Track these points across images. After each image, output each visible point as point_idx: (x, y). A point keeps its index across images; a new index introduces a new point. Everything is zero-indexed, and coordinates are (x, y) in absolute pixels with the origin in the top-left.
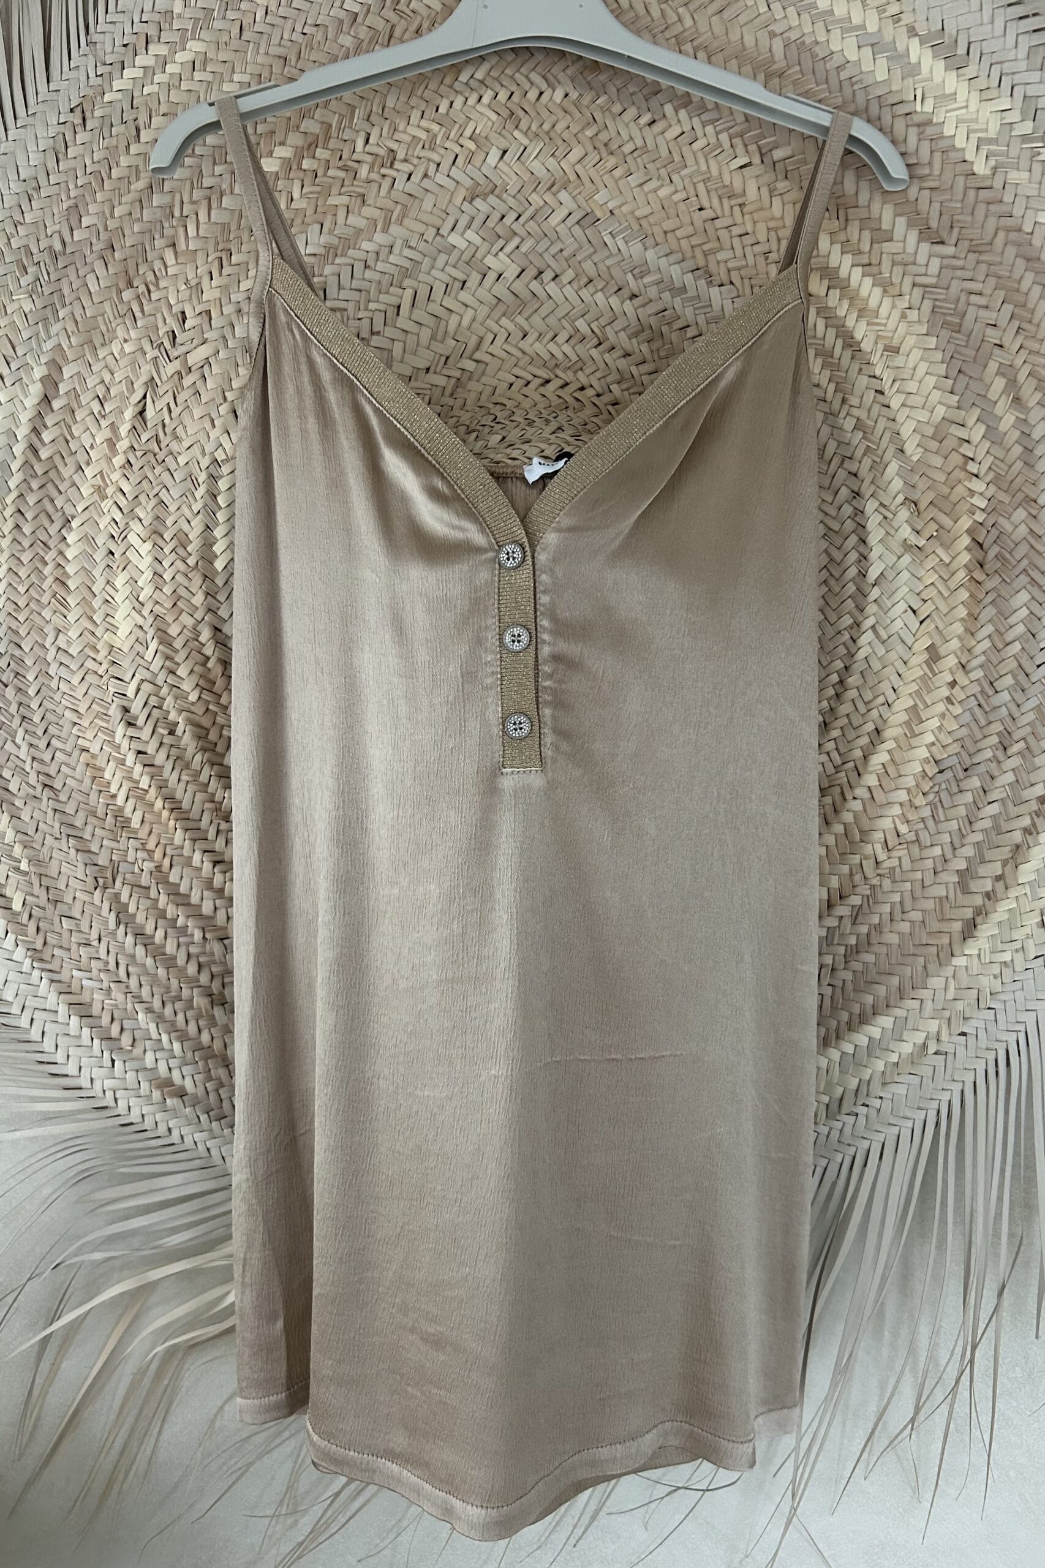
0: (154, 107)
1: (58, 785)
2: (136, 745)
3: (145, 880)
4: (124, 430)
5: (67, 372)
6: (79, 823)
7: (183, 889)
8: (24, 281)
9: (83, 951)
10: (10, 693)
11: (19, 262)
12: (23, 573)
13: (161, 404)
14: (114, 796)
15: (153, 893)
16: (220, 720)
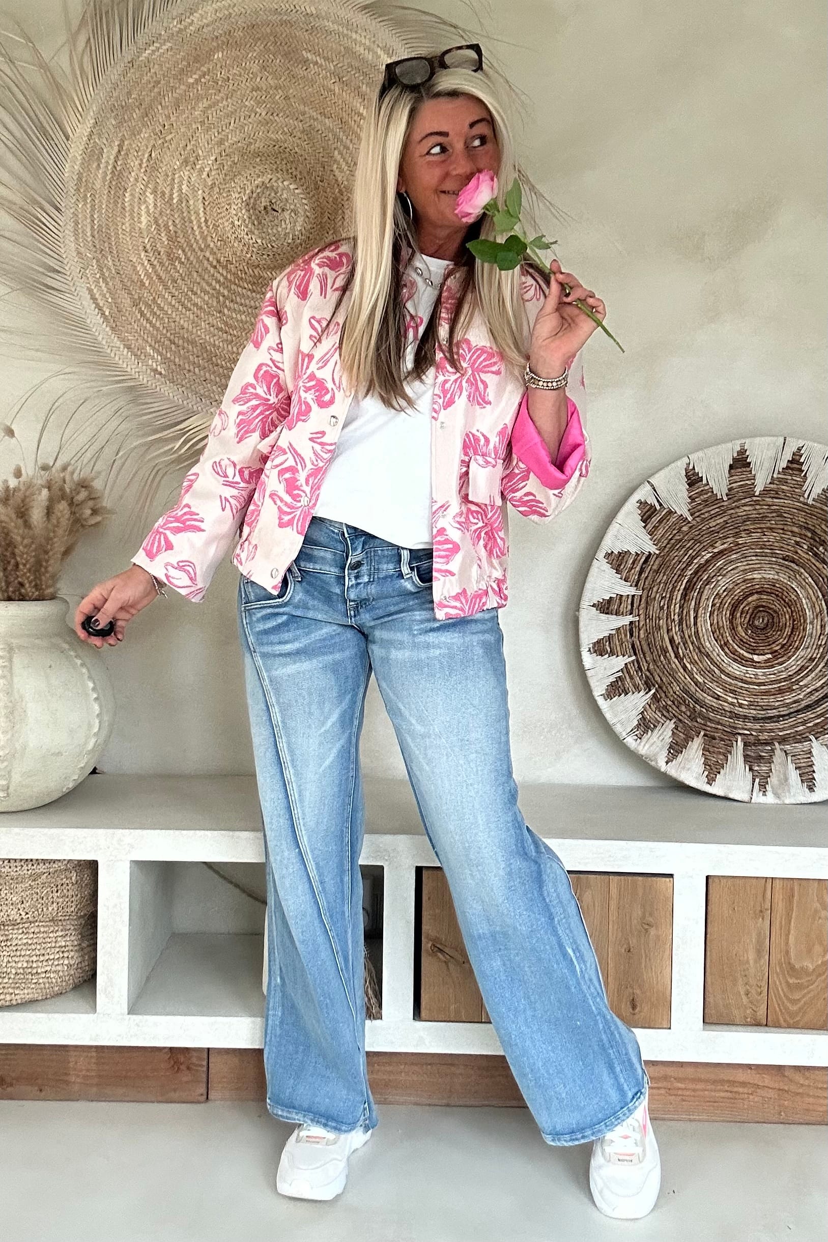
0: (155, 61)
1: (122, 273)
2: (148, 258)
3: (150, 302)
4: (144, 161)
5: (126, 143)
6: (129, 284)
7: (162, 306)
8: (113, 115)
9: (130, 327)
10: (106, 245)
11: (111, 108)
12: (111, 206)
13: (157, 152)
14: (140, 275)
15: (153, 307)
16: (174, 251)
